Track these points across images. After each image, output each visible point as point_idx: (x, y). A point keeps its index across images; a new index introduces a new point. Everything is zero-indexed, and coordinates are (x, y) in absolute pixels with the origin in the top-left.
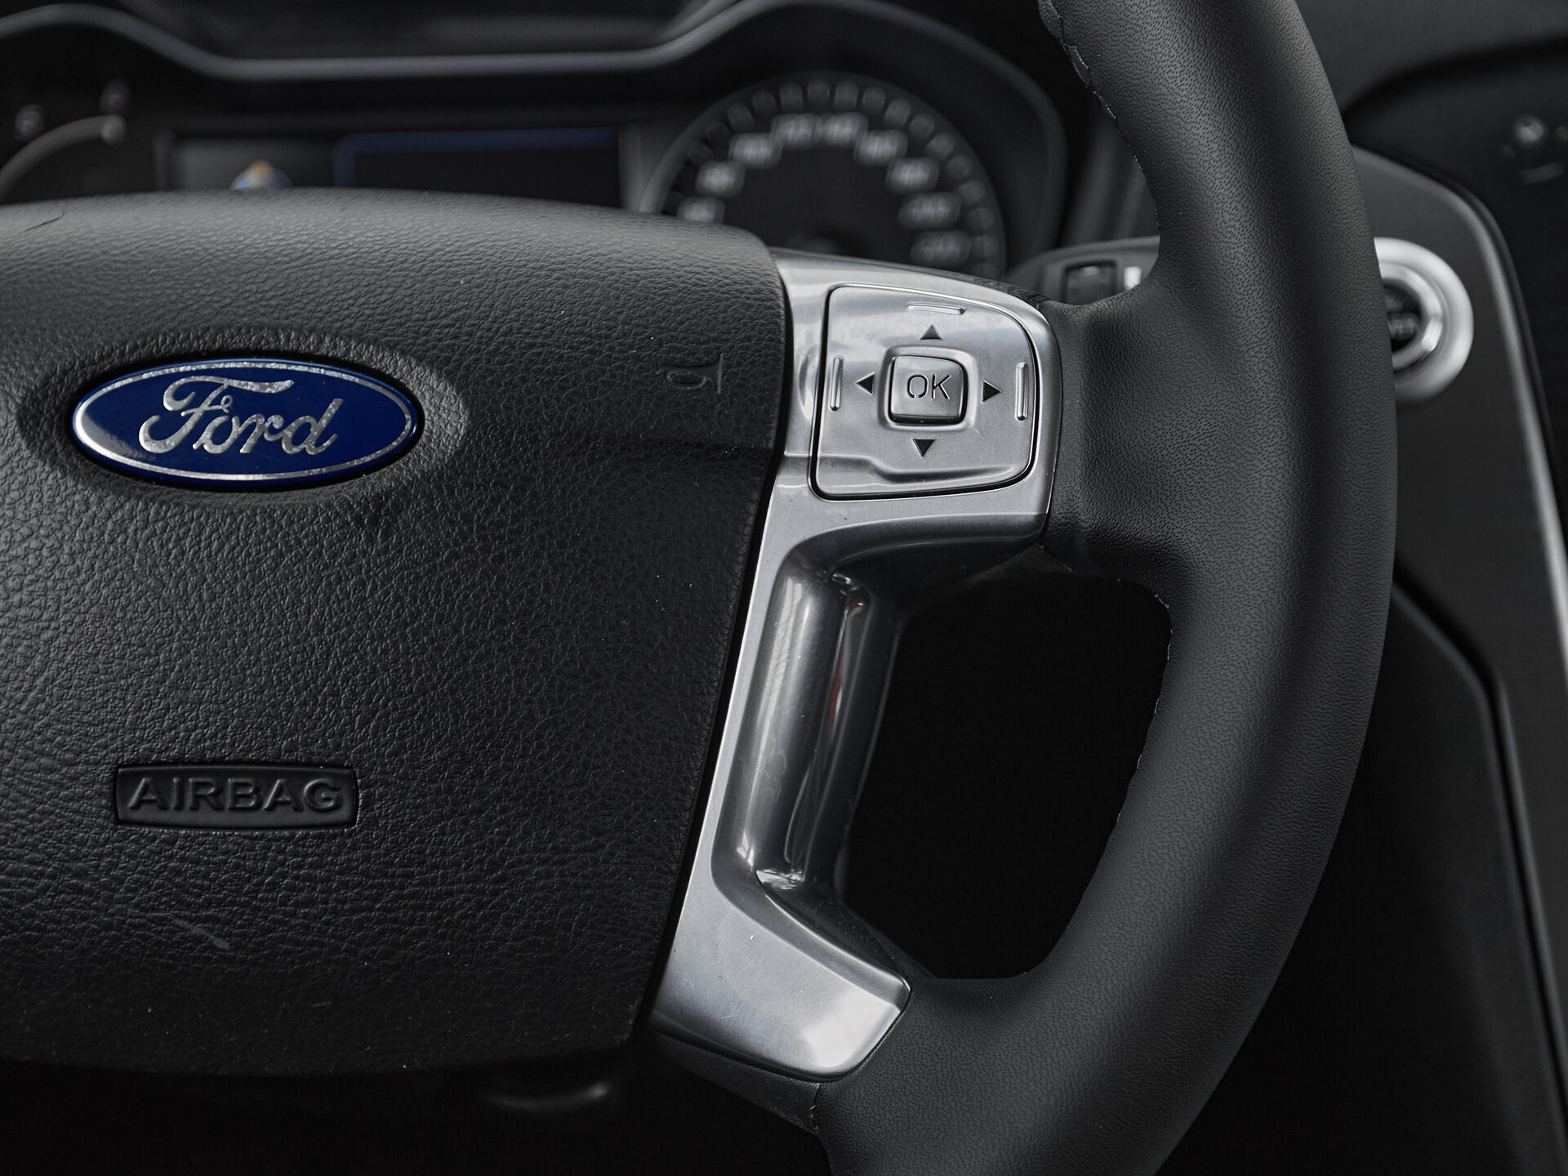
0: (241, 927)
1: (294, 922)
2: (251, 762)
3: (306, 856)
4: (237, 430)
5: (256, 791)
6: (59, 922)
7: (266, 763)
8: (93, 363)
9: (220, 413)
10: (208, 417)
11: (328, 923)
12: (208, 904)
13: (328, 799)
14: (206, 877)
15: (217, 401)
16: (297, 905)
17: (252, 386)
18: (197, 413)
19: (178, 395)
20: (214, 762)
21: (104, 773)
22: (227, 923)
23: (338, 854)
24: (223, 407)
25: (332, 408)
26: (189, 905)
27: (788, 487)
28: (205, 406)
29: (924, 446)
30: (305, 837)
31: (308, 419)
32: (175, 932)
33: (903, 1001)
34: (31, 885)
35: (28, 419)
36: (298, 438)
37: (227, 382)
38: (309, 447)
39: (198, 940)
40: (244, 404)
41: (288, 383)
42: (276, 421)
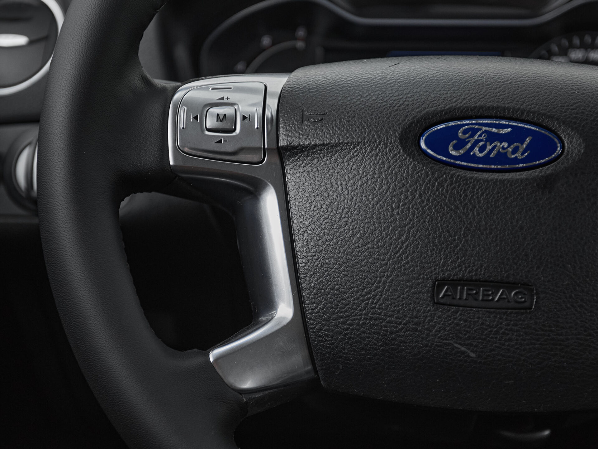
0: (482, 348)
1: (503, 347)
2: (491, 282)
3: (511, 321)
4: (489, 147)
5: (493, 293)
6: (406, 343)
7: (497, 282)
8: (429, 118)
9: (482, 140)
11: (517, 349)
12: (469, 338)
13: (522, 298)
14: (469, 327)
15: (480, 136)
16: (505, 341)
17: (494, 130)
18: (473, 140)
19: (464, 133)
20: (476, 281)
21: (430, 283)
22: (476, 346)
23: (524, 321)
24: (483, 137)
25: (528, 140)
26: (461, 338)
28: (476, 138)
30: (511, 313)
31: (518, 144)
32: (454, 349)
34: (396, 327)
35: (403, 140)
36: (514, 152)
37: (484, 128)
38: (518, 155)
39: (463, 353)
40: (492, 138)
41: (509, 130)
42: (505, 144)
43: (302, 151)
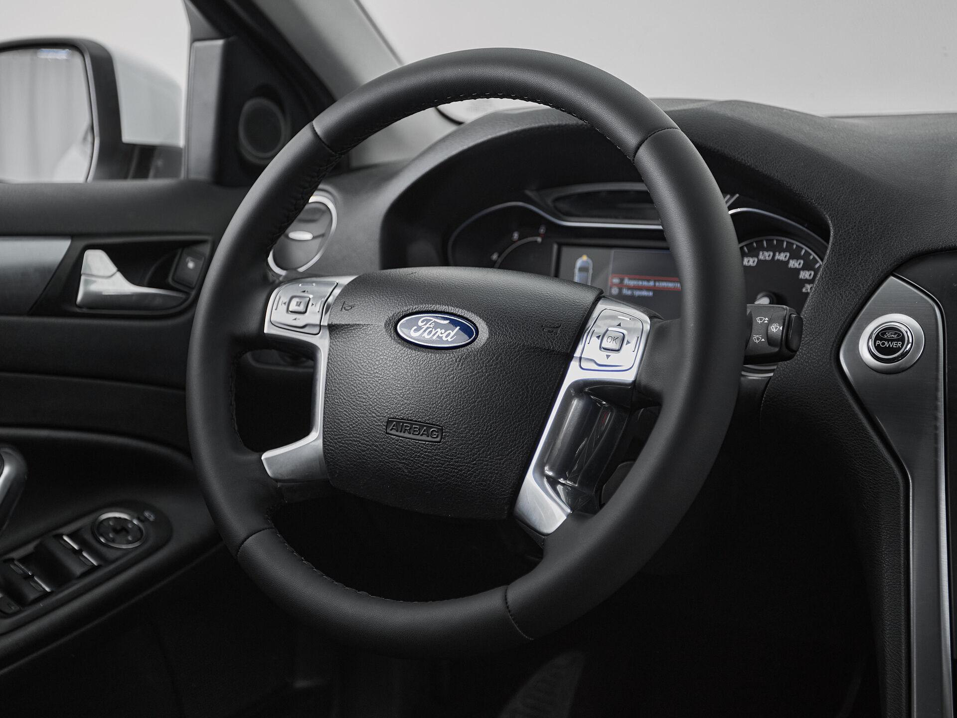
0: (410, 467)
1: (423, 467)
2: (419, 422)
3: (428, 449)
4: (434, 332)
5: (419, 430)
6: (370, 458)
7: (422, 422)
8: (405, 311)
9: (431, 327)
10: (428, 328)
11: (431, 469)
12: (404, 459)
13: (435, 435)
14: (404, 451)
15: (430, 325)
16: (424, 462)
18: (425, 327)
19: (422, 322)
20: (411, 420)
22: (408, 465)
23: (435, 450)
24: (432, 326)
25: (457, 329)
26: (399, 458)
27: (574, 365)
28: (428, 325)
29: (608, 356)
30: (428, 444)
31: (450, 331)
32: (395, 466)
33: (569, 516)
34: (365, 447)
35: (387, 325)
36: (447, 336)
37: (434, 319)
38: (449, 338)
39: (400, 469)
40: (437, 326)
41: (448, 321)
42: (443, 331)
43: (337, 328)
